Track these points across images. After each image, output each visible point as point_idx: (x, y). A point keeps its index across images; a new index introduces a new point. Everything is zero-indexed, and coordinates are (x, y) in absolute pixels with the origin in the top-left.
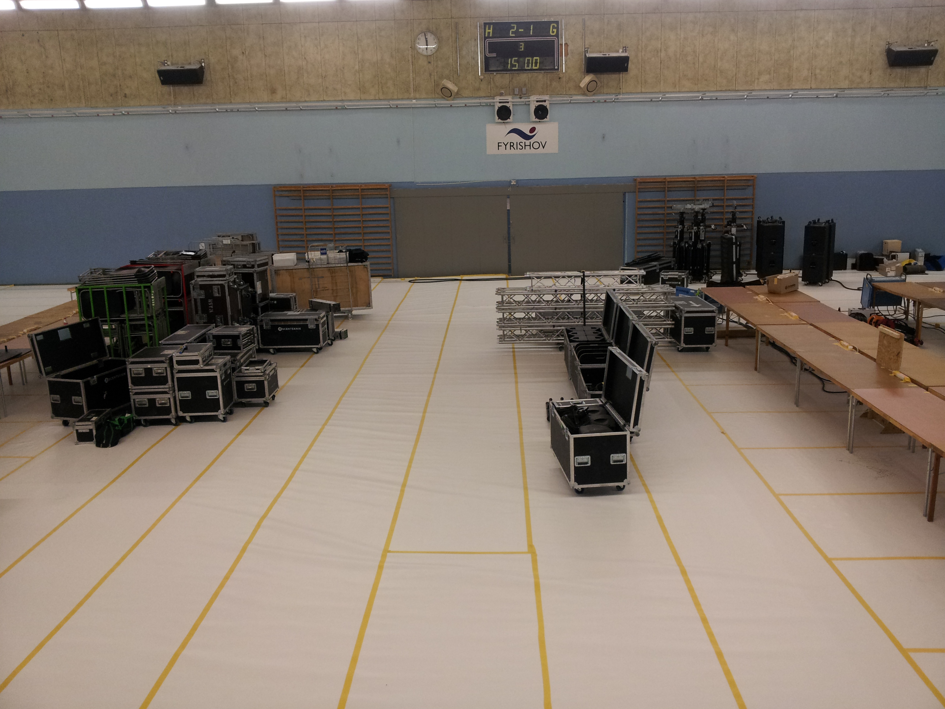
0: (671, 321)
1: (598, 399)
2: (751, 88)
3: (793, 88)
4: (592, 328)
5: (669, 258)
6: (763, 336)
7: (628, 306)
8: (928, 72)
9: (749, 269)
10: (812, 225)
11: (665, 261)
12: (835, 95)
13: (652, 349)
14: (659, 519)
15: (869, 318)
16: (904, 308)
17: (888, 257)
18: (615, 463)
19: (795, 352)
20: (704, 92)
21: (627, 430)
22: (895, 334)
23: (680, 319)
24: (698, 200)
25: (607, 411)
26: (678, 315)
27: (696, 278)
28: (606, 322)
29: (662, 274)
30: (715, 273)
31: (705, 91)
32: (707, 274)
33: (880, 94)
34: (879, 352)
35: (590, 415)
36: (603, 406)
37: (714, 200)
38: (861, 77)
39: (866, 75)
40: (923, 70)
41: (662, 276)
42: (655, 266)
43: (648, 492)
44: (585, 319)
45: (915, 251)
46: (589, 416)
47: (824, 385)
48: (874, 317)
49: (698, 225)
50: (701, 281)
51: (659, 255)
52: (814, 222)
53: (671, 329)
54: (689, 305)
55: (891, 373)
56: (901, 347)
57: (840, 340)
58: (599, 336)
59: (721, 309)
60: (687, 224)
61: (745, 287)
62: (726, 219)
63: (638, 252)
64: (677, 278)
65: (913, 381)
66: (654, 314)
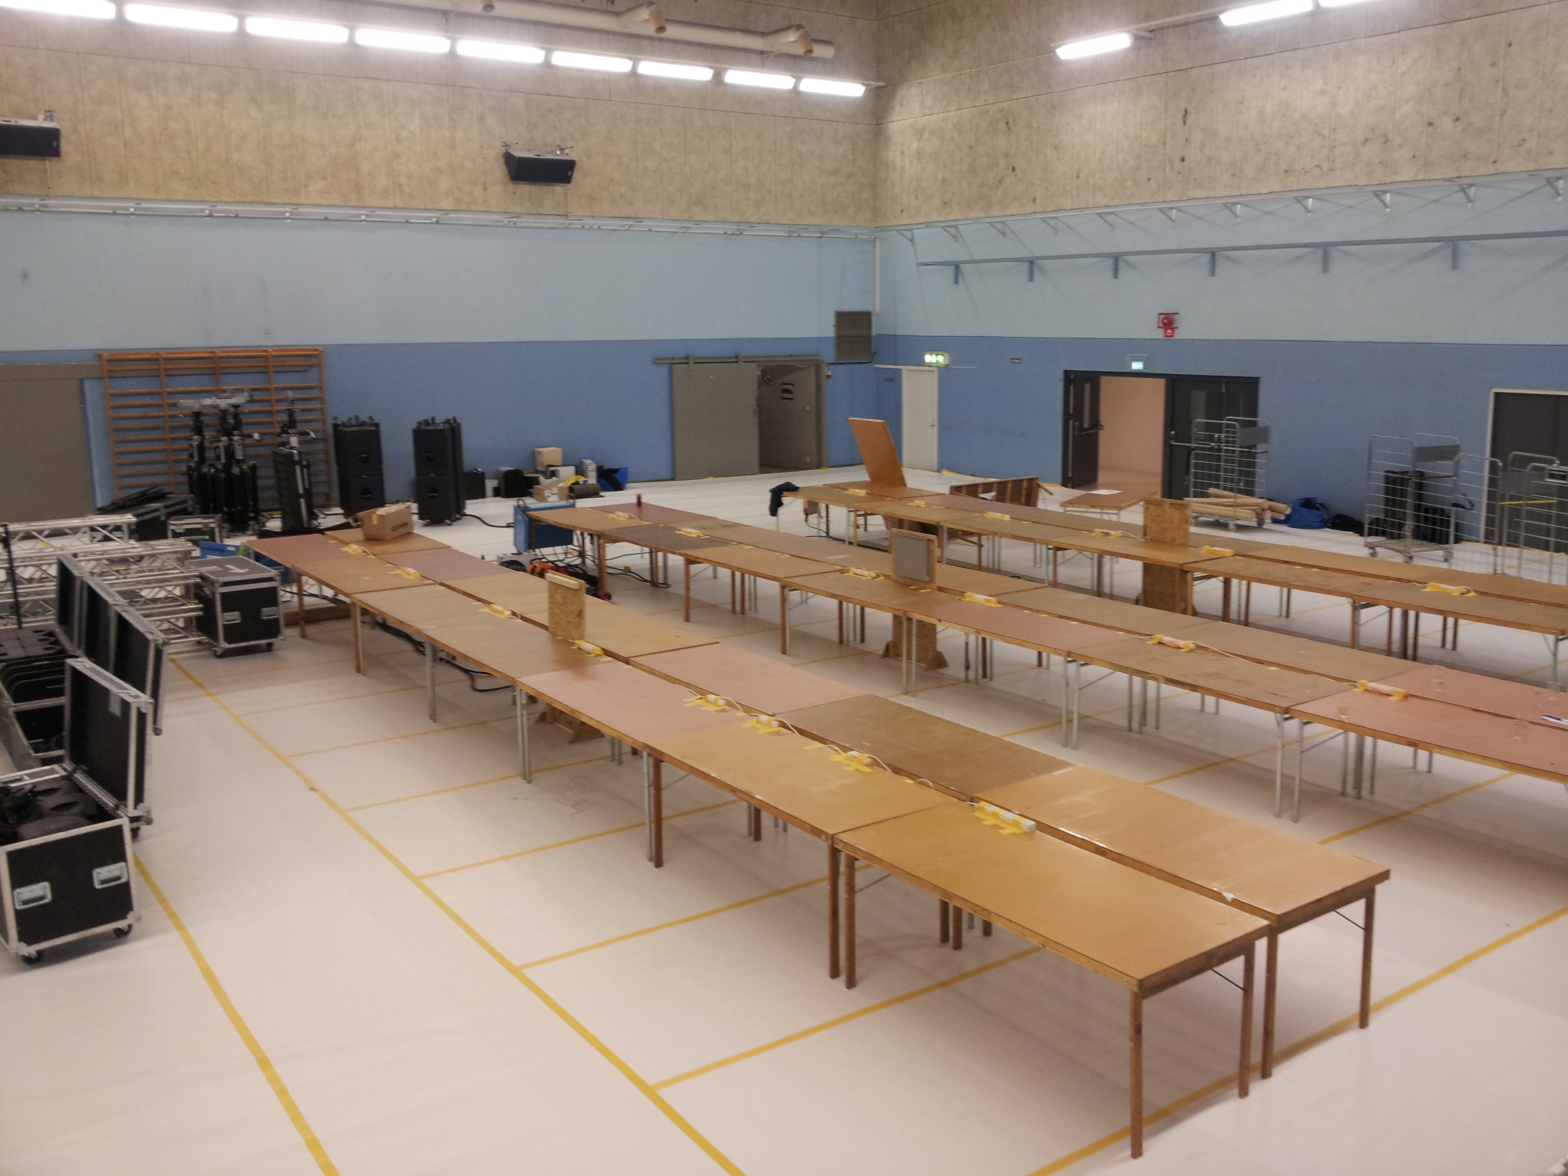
0: (196, 604)
1: (56, 765)
2: (296, 200)
3: (367, 205)
4: (35, 632)
5: (182, 494)
6: (365, 612)
7: (109, 584)
8: (566, 193)
9: (328, 506)
10: (423, 427)
11: (176, 501)
12: (434, 220)
13: (159, 653)
14: (207, 973)
15: (529, 567)
16: (577, 548)
17: (544, 473)
18: (105, 886)
19: (419, 632)
20: (214, 203)
21: (123, 815)
22: (572, 582)
23: (211, 598)
24: (224, 391)
25: (77, 785)
26: (207, 591)
27: (238, 525)
28: (64, 617)
29: (173, 522)
30: (269, 516)
31: (216, 202)
32: (255, 519)
33: (503, 221)
34: (552, 615)
35: (40, 800)
36: (69, 778)
37: (253, 390)
38: (471, 193)
39: (478, 192)
40: (559, 189)
41: (173, 527)
42: (157, 510)
43: (180, 926)
44: (19, 616)
45: (582, 463)
46: (40, 803)
47: (473, 679)
48: (537, 565)
49: (228, 433)
50: (247, 532)
51: (163, 489)
52: (427, 423)
53: (198, 618)
54: (227, 572)
55: (573, 644)
56: (583, 603)
57: (490, 603)
58: (52, 646)
59: (289, 576)
60: (208, 434)
61: (323, 534)
62: (279, 422)
63: (122, 488)
64: (200, 528)
65: (607, 653)
66: (162, 594)
